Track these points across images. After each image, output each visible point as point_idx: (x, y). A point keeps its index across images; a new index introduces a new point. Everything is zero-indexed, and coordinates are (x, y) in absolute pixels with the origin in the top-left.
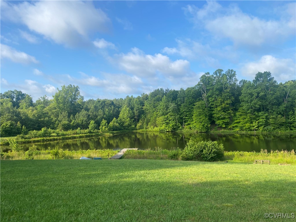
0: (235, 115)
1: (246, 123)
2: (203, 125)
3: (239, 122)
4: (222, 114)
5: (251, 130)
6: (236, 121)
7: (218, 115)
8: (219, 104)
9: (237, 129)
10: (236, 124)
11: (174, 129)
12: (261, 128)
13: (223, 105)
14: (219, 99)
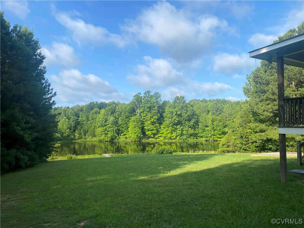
0: (160, 128)
1: (168, 133)
2: (137, 136)
3: (163, 133)
4: (151, 127)
5: (171, 139)
6: (161, 132)
7: (148, 128)
8: (149, 119)
9: (162, 138)
10: (161, 135)
11: (112, 139)
12: (178, 138)
13: (152, 120)
14: (149, 115)
